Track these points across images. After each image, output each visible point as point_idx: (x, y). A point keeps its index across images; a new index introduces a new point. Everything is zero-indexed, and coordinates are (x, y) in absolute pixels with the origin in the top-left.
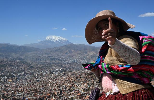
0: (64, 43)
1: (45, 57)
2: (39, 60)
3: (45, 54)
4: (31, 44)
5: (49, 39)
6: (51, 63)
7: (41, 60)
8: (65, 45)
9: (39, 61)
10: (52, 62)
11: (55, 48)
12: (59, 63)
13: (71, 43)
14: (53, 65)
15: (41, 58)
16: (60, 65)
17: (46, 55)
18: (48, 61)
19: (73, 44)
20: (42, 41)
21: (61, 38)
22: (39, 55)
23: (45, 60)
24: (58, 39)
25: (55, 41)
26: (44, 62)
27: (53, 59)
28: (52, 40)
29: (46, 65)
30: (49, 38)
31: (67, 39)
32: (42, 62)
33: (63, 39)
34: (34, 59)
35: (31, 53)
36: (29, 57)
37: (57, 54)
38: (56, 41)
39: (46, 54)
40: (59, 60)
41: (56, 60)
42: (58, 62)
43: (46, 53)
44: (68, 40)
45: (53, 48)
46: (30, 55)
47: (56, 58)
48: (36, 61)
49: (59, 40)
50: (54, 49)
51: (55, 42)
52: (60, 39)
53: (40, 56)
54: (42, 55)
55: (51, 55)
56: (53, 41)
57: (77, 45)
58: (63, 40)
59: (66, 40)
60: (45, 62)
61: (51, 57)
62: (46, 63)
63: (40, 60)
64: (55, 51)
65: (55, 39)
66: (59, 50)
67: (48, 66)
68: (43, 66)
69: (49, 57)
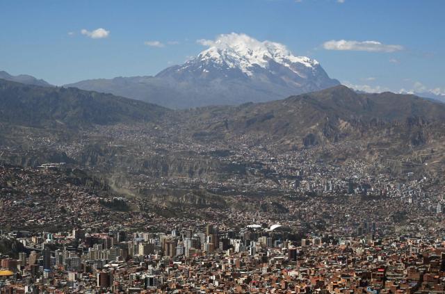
0: (297, 79)
1: (191, 153)
2: (155, 167)
3: (190, 139)
4: (121, 78)
5: (218, 56)
6: (224, 188)
7: (171, 168)
8: (305, 91)
9: (157, 175)
10: (225, 184)
11: (247, 105)
12: (269, 193)
13: (336, 81)
14: (235, 200)
15: (172, 157)
16: (269, 201)
17: (197, 146)
18: (208, 180)
19: (350, 91)
20: (177, 67)
21: (281, 52)
22: (159, 142)
23: (191, 173)
24: (265, 58)
25: (249, 69)
26: (184, 183)
27: (230, 169)
28: (231, 65)
29: (193, 199)
30: (219, 52)
31: (316, 62)
32: (174, 178)
33: (294, 59)
34: (129, 162)
35: (116, 127)
36: (106, 151)
37: (258, 142)
38: (256, 68)
39: (199, 136)
40: (267, 177)
41: (252, 172)
42: (260, 185)
43: (195, 135)
44: (318, 67)
45: (239, 109)
46: (111, 139)
47: (251, 165)
48: (140, 172)
49: (272, 62)
50: (241, 114)
51: (250, 73)
52: (277, 60)
53: (165, 146)
54: (177, 141)
55: (226, 143)
56: (237, 70)
57: (368, 95)
58: (293, 65)
59: (308, 65)
60: (187, 179)
61: (225, 154)
62: (195, 186)
63: (166, 169)
64: (250, 122)
65: (248, 56)
66: (269, 117)
67: (207, 206)
68: (179, 204)
69: (211, 153)
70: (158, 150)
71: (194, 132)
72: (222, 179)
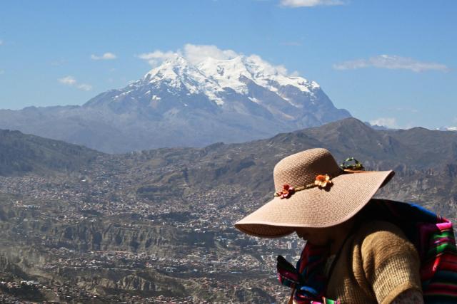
0: (288, 109)
1: (134, 216)
2: (83, 237)
3: (132, 196)
4: (33, 108)
5: (174, 76)
6: (181, 268)
7: (106, 238)
8: (300, 127)
9: (85, 248)
10: (184, 261)
11: (214, 147)
12: (247, 274)
13: (344, 112)
14: (197, 285)
15: (107, 223)
16: (247, 286)
17: (144, 207)
18: (159, 255)
19: (365, 126)
20: (114, 92)
21: (265, 71)
22: (87, 200)
23: (135, 246)
24: (242, 79)
25: (219, 95)
26: (124, 261)
27: (192, 240)
28: (193, 89)
29: (136, 284)
30: (176, 70)
31: (315, 85)
32: (111, 254)
33: (285, 81)
34: (44, 229)
35: (26, 180)
36: (12, 214)
37: (233, 200)
38: (229, 94)
39: (146, 193)
40: (244, 252)
41: (223, 244)
42: (234, 262)
43: (141, 190)
44: (319, 92)
45: (204, 153)
46: (17, 197)
47: (221, 233)
48: (61, 244)
49: (251, 85)
50: (207, 161)
51: (220, 101)
52: (260, 82)
53: (98, 206)
54: (114, 198)
55: (186, 202)
56: (201, 97)
57: (391, 131)
58: (282, 89)
59: (304, 89)
60: (129, 254)
61: (183, 217)
62: (141, 264)
63: (98, 240)
64: (219, 173)
65: (218, 77)
66: (247, 164)
67: (157, 294)
68: (117, 291)
69: (164, 217)
70: (86, 213)
71: (138, 186)
72: (180, 254)
